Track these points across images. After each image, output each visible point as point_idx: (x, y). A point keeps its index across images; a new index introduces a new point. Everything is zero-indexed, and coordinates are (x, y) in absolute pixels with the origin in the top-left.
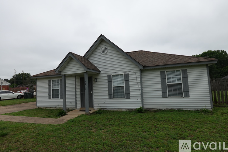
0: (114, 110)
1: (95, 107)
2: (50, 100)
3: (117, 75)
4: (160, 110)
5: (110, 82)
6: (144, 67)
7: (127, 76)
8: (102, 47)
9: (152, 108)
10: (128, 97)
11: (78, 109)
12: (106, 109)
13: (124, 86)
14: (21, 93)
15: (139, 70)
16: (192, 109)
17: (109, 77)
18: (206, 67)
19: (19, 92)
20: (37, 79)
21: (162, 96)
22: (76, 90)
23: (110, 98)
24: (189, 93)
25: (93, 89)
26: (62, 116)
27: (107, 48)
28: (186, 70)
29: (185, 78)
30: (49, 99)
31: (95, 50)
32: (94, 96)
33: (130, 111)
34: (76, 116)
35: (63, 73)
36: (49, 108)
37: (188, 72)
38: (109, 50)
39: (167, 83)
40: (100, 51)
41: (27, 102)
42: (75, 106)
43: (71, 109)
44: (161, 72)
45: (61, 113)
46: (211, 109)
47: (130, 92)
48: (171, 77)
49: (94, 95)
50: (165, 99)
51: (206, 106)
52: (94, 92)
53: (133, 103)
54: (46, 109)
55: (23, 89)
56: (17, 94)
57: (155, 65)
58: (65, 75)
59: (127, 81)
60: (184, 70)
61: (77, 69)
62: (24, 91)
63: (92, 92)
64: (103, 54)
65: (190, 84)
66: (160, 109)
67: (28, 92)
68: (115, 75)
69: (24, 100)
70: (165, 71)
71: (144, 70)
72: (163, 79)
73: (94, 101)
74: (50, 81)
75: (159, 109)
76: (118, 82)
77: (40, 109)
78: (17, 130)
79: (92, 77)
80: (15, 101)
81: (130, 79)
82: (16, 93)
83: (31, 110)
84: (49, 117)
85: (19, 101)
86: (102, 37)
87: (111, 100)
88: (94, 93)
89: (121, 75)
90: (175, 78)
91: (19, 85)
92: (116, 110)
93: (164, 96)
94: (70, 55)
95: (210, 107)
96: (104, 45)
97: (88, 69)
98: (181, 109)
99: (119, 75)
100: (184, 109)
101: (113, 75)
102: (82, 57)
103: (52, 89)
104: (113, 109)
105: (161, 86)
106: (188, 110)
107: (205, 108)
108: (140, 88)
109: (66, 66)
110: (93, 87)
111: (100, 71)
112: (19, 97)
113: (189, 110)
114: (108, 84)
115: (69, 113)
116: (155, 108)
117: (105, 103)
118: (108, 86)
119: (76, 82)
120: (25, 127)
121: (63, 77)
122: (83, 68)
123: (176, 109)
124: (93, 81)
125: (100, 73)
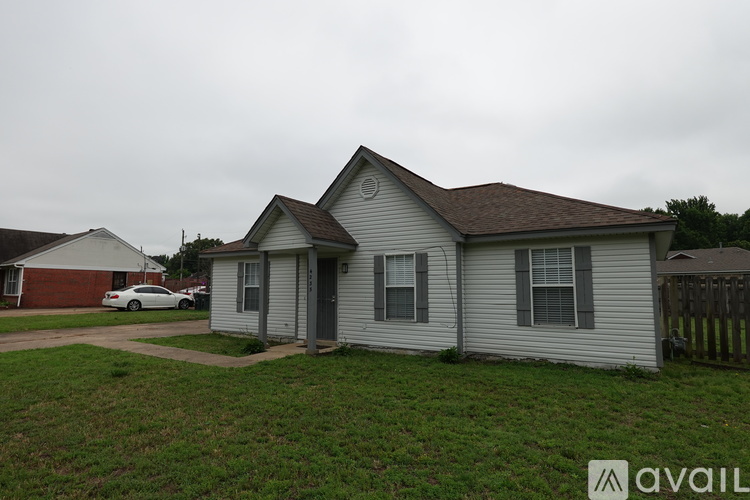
0: (386, 351)
2: (240, 315)
3: (398, 256)
4: (509, 359)
5: (379, 273)
6: (467, 237)
7: (422, 259)
8: (363, 180)
9: (489, 355)
10: (424, 318)
11: (300, 342)
12: (366, 346)
13: (415, 286)
14: (189, 294)
15: (454, 244)
16: (600, 365)
17: (378, 260)
18: (647, 240)
19: (185, 291)
20: (212, 259)
21: (515, 322)
22: (297, 292)
23: (378, 318)
24: (593, 317)
25: (339, 291)
26: (253, 353)
27: (376, 181)
28: (588, 249)
29: (585, 272)
30: (238, 311)
31: (347, 186)
32: (339, 311)
33: (426, 357)
34: (282, 356)
35: (263, 248)
36: (235, 336)
37: (593, 253)
38: (381, 188)
39: (532, 285)
40: (358, 191)
41: (197, 319)
42: (293, 335)
43: (286, 340)
44: (516, 251)
45: (254, 346)
46: (658, 370)
47: (430, 305)
48: (545, 267)
49: (339, 307)
50: (524, 331)
51: (634, 358)
52: (339, 299)
53: (436, 335)
54: (229, 338)
55: (194, 285)
56: (179, 296)
57: (499, 232)
58: (266, 253)
59: (422, 274)
60: (581, 248)
61: (293, 237)
62: (196, 291)
63: (336, 299)
64: (367, 199)
65: (597, 290)
66: (510, 357)
67: (204, 293)
68: (392, 257)
69: (193, 313)
70: (528, 250)
71: (468, 244)
72: (521, 272)
73: (339, 323)
74: (241, 265)
75: (506, 357)
76: (402, 277)
77: (217, 335)
78: (148, 369)
79: (335, 259)
80: (170, 314)
81: (430, 268)
82: (177, 295)
83: (195, 336)
84: (225, 353)
85: (180, 313)
86: (362, 154)
87: (380, 325)
88: (339, 303)
89: (407, 256)
90: (554, 271)
91: (193, 272)
92: (392, 351)
93: (523, 322)
94: (278, 203)
95: (654, 364)
96: (368, 175)
97: (314, 238)
98: (568, 362)
99: (401, 256)
100: (576, 363)
101: (388, 257)
102: (312, 205)
103: (245, 286)
104: (384, 348)
105: (514, 292)
106: (589, 365)
107: (632, 362)
108: (455, 300)
109: (270, 229)
110: (339, 287)
111: (356, 245)
112: (184, 304)
113: (592, 365)
114: (375, 280)
115: (273, 349)
116: (495, 355)
117: (364, 330)
118: (375, 284)
119: (298, 270)
120: (164, 366)
121: (262, 257)
122: (302, 236)
123: (555, 362)
124: (339, 270)
125: (355, 251)
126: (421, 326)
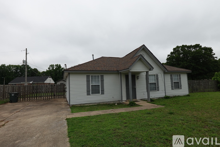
1: (137, 99)
3: (152, 75)
7: (157, 75)
10: (158, 90)
12: (145, 99)
13: (156, 82)
15: (163, 72)
20: (69, 73)
22: (121, 85)
25: (136, 84)
27: (145, 55)
30: (87, 95)
42: (121, 100)
47: (159, 87)
49: (136, 89)
59: (157, 79)
68: (150, 75)
72: (171, 79)
76: (153, 80)
79: (135, 75)
81: (159, 78)
86: (144, 47)
88: (136, 88)
93: (172, 89)
99: (153, 75)
103: (91, 85)
110: (136, 83)
124: (136, 79)
126: (158, 92)
